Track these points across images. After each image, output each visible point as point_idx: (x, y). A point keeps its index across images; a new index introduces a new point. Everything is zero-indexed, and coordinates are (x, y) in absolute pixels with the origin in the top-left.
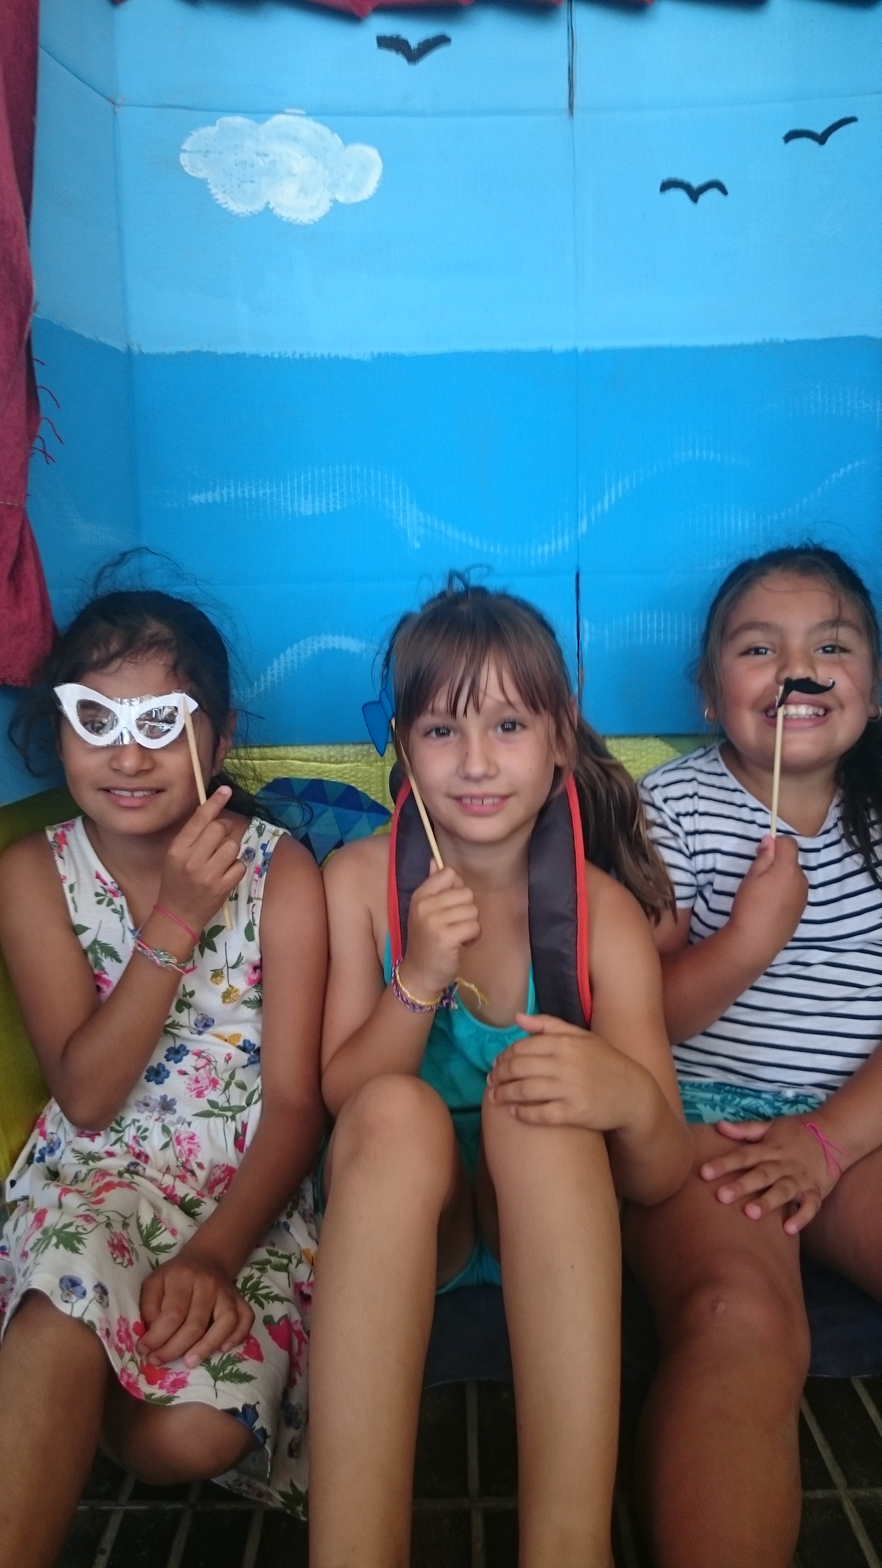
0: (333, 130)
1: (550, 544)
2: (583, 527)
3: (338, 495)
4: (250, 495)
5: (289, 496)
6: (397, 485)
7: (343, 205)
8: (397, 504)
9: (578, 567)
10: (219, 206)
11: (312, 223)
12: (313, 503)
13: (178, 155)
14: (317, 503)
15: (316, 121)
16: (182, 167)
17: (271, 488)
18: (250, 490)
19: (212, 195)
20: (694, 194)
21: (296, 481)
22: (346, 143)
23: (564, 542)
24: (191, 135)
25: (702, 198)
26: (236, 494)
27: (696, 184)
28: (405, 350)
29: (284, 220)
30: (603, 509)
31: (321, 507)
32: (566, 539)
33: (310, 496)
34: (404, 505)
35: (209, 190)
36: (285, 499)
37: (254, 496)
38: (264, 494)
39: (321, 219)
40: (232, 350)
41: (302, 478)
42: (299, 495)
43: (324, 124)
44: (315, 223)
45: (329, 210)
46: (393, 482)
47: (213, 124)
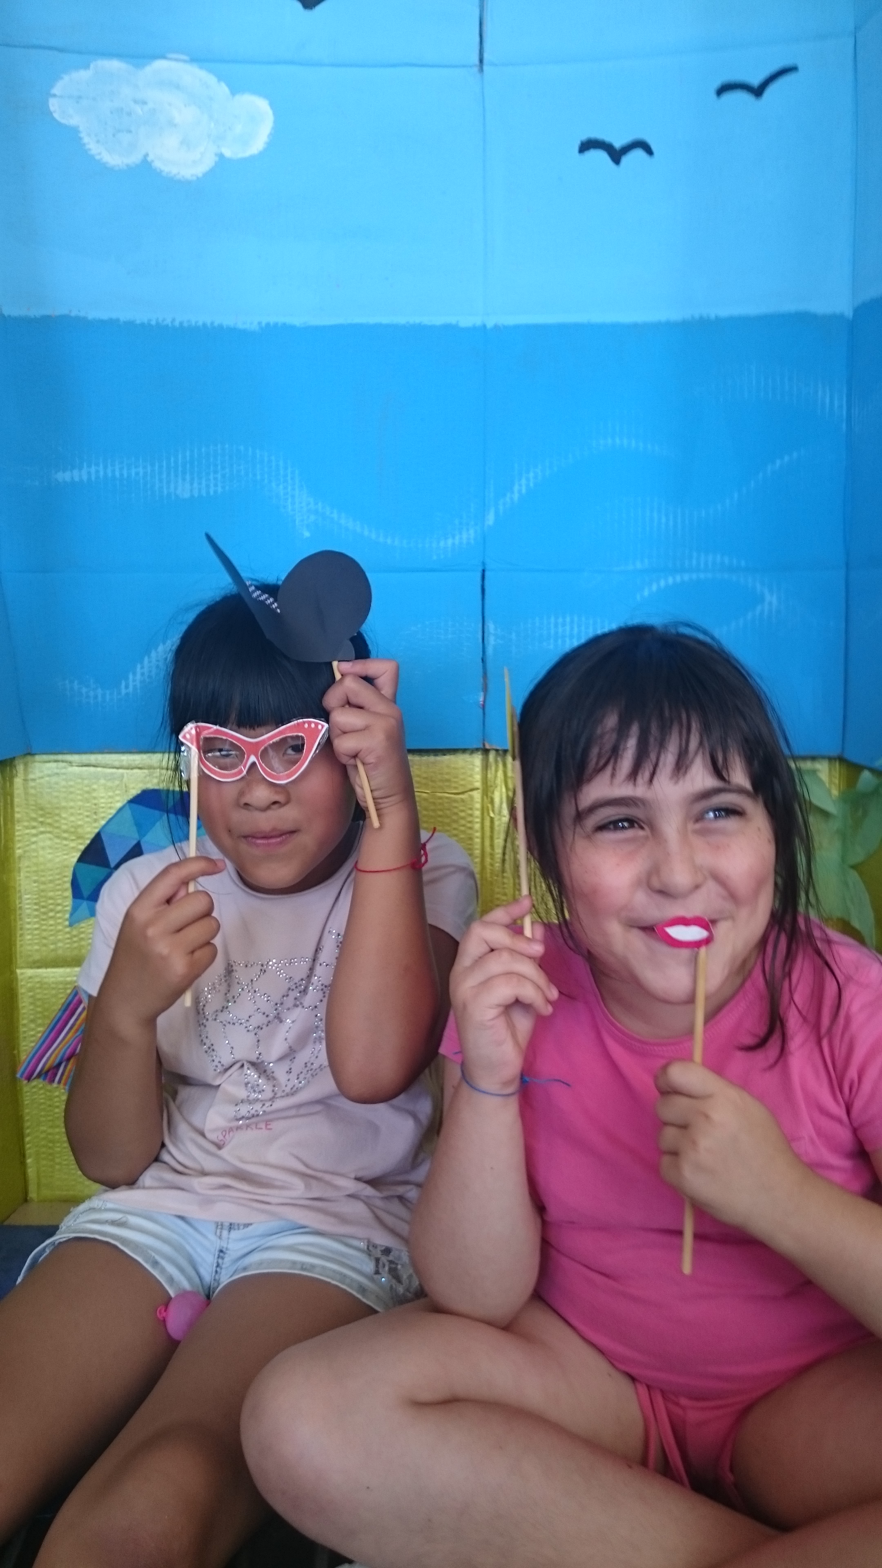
0: (220, 78)
1: (454, 538)
2: (490, 519)
3: (219, 476)
4: (122, 475)
5: (164, 476)
6: (286, 468)
7: (230, 160)
8: (285, 488)
9: (484, 564)
10: (92, 157)
11: (195, 178)
12: (192, 484)
13: (48, 101)
14: (195, 485)
15: (201, 68)
16: (51, 113)
17: (145, 467)
18: (121, 469)
19: (84, 145)
20: (616, 155)
21: (172, 459)
22: (234, 91)
23: (469, 535)
24: (62, 78)
25: (626, 160)
26: (105, 473)
27: (618, 144)
28: (296, 321)
29: (164, 174)
30: (512, 499)
31: (200, 489)
32: (472, 532)
33: (188, 477)
34: (293, 489)
35: (81, 139)
36: (161, 480)
37: (125, 475)
38: (137, 474)
39: (205, 175)
40: (104, 315)
41: (180, 456)
42: (176, 476)
43: (210, 71)
44: (198, 178)
45: (213, 164)
46: (281, 463)
47: (87, 67)
